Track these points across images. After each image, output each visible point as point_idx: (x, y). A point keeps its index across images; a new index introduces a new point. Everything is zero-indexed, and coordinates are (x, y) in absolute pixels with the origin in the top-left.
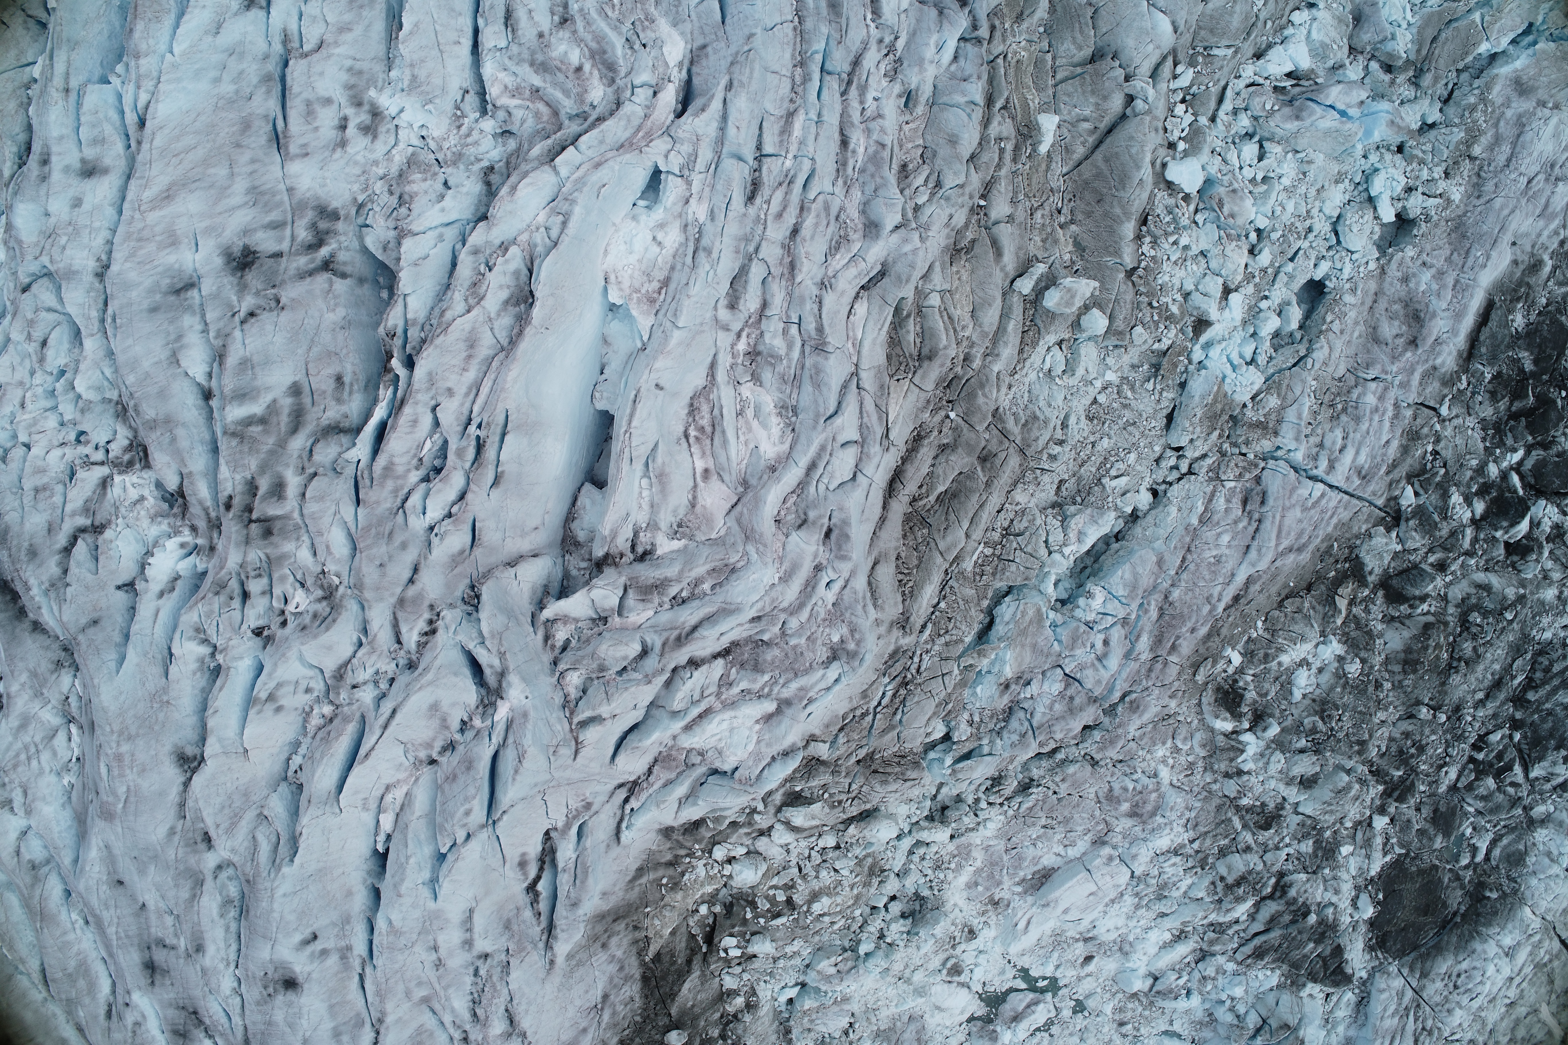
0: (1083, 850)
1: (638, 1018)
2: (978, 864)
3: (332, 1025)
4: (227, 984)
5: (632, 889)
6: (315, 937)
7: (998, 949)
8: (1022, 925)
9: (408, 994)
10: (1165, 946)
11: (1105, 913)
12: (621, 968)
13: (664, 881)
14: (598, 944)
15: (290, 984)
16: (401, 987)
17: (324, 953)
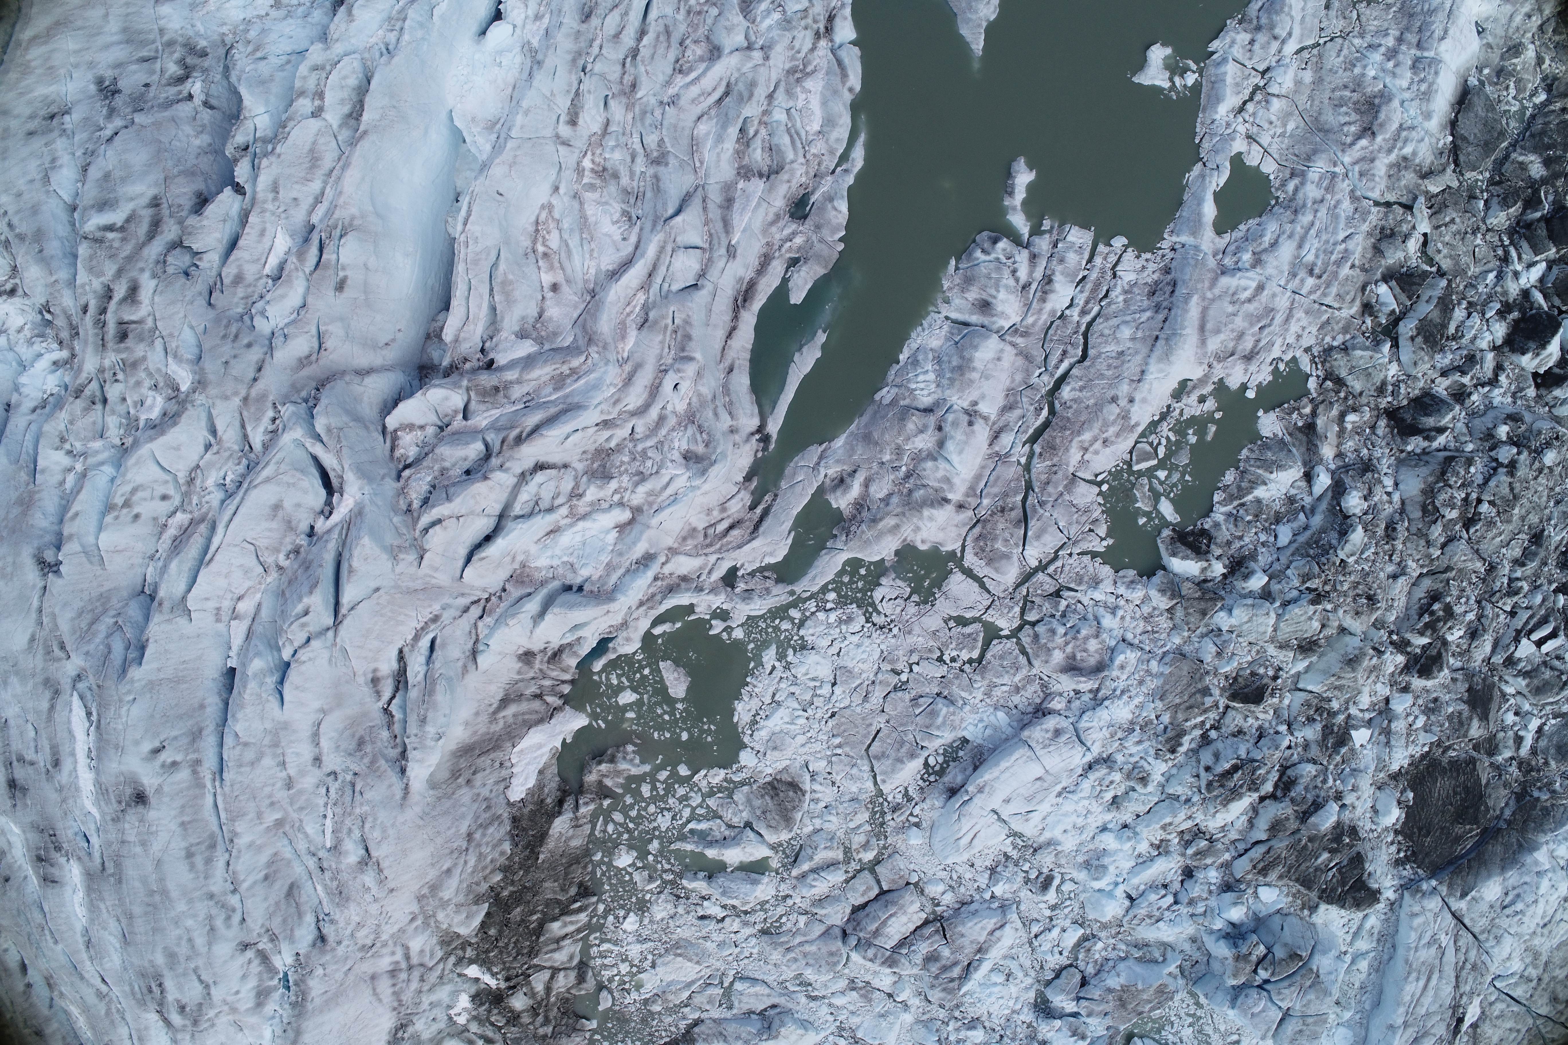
3: (184, 844)
15: (140, 798)
16: (251, 807)
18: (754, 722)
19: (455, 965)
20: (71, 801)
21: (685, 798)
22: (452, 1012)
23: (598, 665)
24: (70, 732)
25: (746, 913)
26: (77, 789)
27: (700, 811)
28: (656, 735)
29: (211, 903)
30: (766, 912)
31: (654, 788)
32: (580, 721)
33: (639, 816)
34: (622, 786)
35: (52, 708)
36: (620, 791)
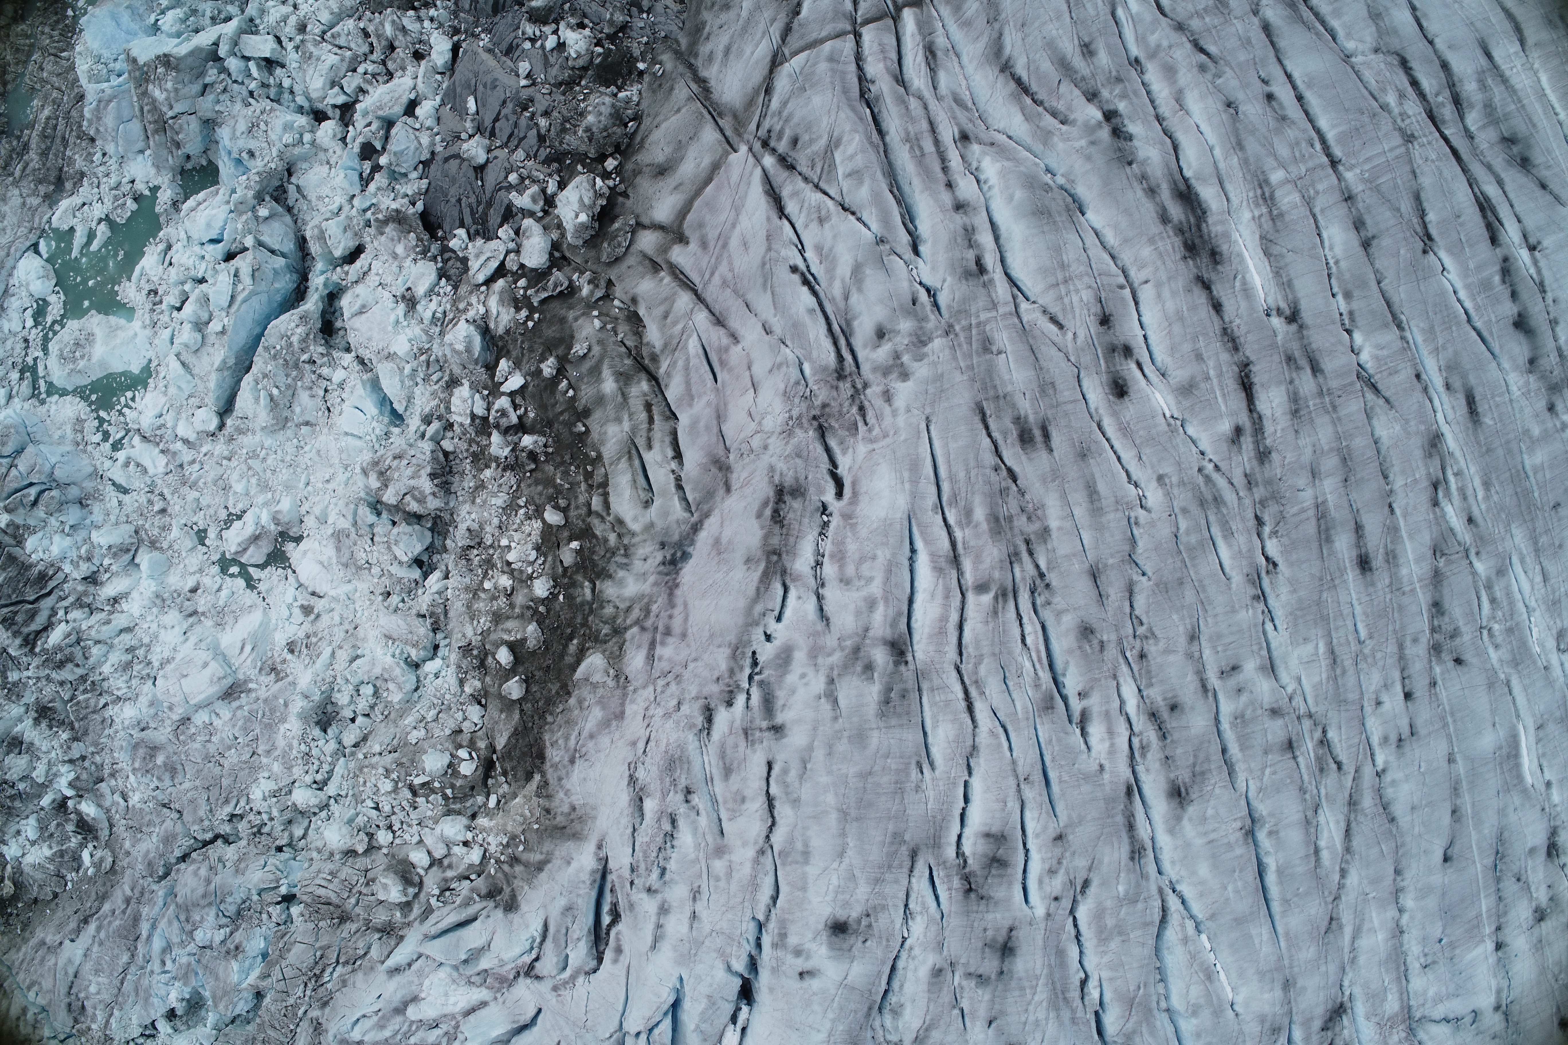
0: (197, 715)
1: (550, 719)
2: (283, 728)
4: (918, 926)
5: (548, 853)
6: (801, 974)
7: (273, 614)
8: (248, 648)
9: (729, 874)
10: (126, 595)
11: (175, 650)
12: (560, 779)
13: (521, 848)
14: (579, 812)
17: (798, 952)
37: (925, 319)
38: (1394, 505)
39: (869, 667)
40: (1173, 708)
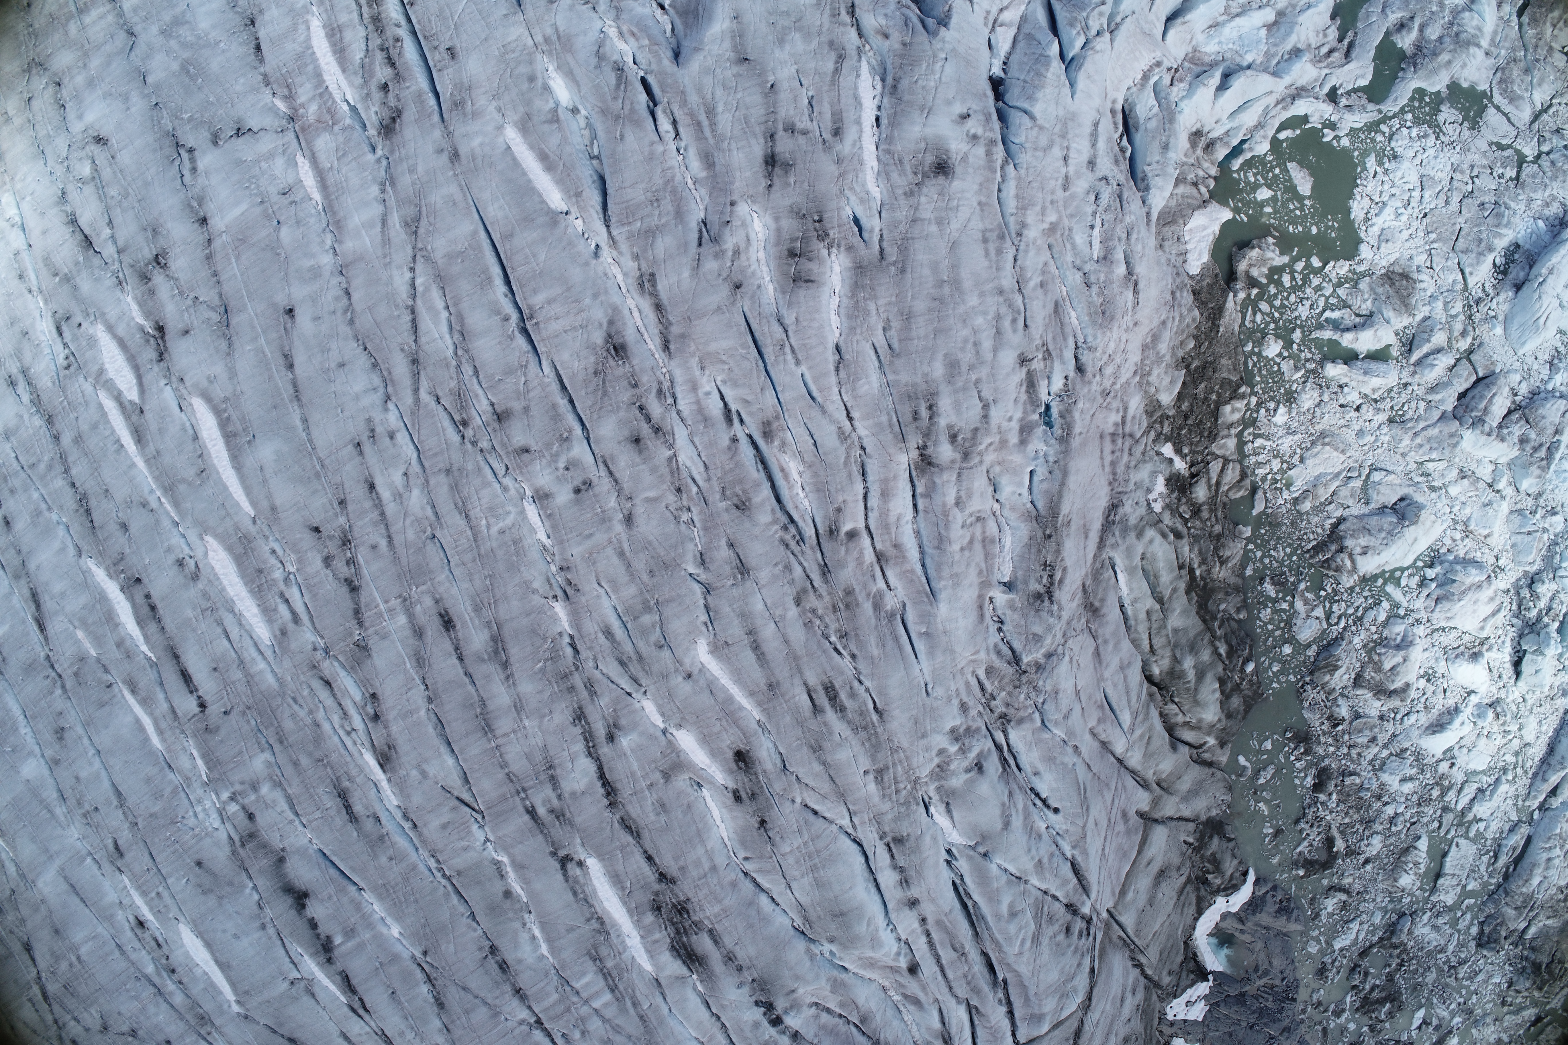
18: (1367, 220)
19: (1154, 441)
20: (850, 176)
21: (1319, 288)
22: (1151, 497)
23: (1236, 164)
24: (857, 98)
25: (1376, 401)
26: (861, 162)
27: (1332, 301)
28: (1291, 228)
29: (1001, 299)
30: (1392, 399)
31: (1293, 278)
32: (1227, 215)
33: (1283, 306)
34: (1267, 277)
35: (837, 71)
36: (1264, 281)
37: (939, 789)
38: (423, 687)
39: (953, 438)
40: (637, 441)
